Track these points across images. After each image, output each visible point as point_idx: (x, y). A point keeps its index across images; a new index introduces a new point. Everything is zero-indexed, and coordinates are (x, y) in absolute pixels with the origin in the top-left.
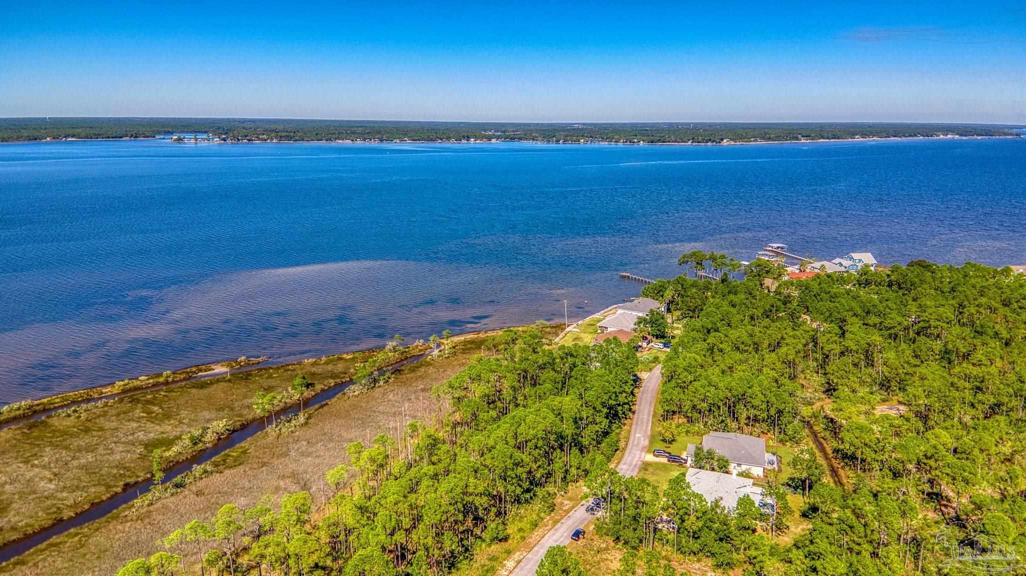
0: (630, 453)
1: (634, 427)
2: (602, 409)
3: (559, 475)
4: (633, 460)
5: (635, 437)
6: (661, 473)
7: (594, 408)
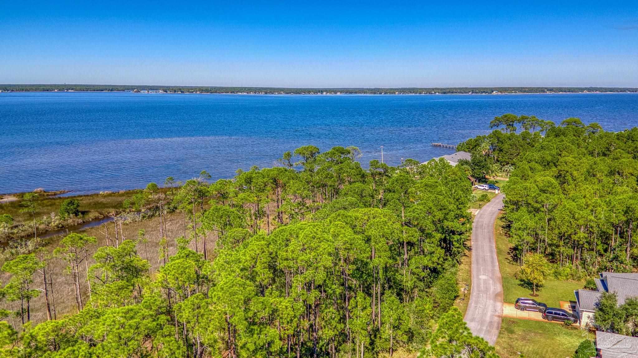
0: (477, 302)
1: (474, 266)
2: (434, 233)
3: (362, 340)
4: (484, 314)
5: (479, 279)
6: (538, 338)
7: (422, 230)
